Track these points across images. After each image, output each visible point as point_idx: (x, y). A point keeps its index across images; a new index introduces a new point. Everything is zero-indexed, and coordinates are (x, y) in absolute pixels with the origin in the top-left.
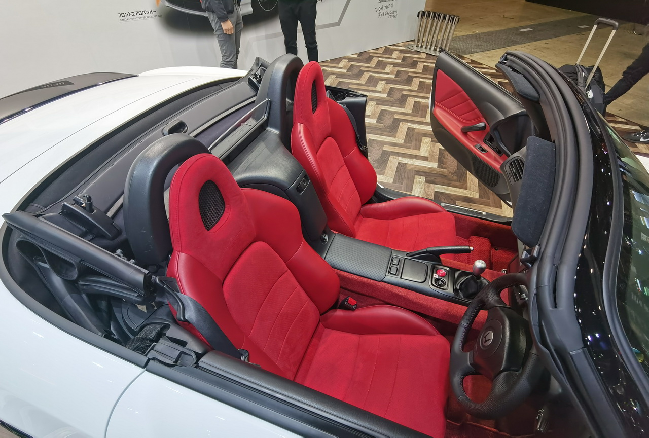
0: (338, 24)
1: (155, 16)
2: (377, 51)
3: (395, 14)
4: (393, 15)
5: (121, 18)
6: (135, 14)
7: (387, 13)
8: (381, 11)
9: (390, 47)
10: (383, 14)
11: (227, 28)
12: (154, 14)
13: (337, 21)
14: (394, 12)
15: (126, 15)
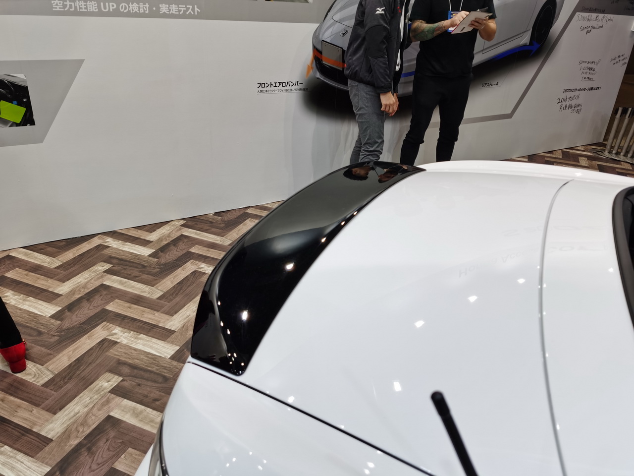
0: (509, 116)
1: (300, 90)
2: (551, 155)
3: (579, 108)
4: (576, 109)
5: (261, 88)
6: (278, 85)
7: (570, 107)
8: (564, 103)
9: (568, 150)
10: (566, 107)
11: (388, 103)
12: (300, 86)
13: (509, 112)
14: (579, 105)
15: (266, 85)
